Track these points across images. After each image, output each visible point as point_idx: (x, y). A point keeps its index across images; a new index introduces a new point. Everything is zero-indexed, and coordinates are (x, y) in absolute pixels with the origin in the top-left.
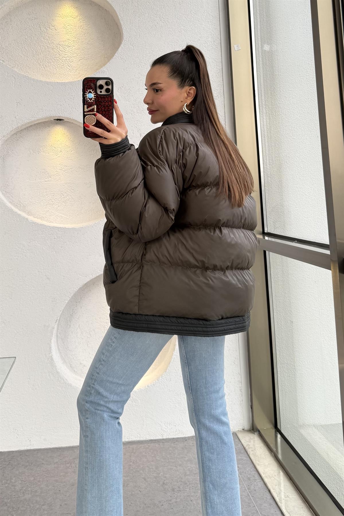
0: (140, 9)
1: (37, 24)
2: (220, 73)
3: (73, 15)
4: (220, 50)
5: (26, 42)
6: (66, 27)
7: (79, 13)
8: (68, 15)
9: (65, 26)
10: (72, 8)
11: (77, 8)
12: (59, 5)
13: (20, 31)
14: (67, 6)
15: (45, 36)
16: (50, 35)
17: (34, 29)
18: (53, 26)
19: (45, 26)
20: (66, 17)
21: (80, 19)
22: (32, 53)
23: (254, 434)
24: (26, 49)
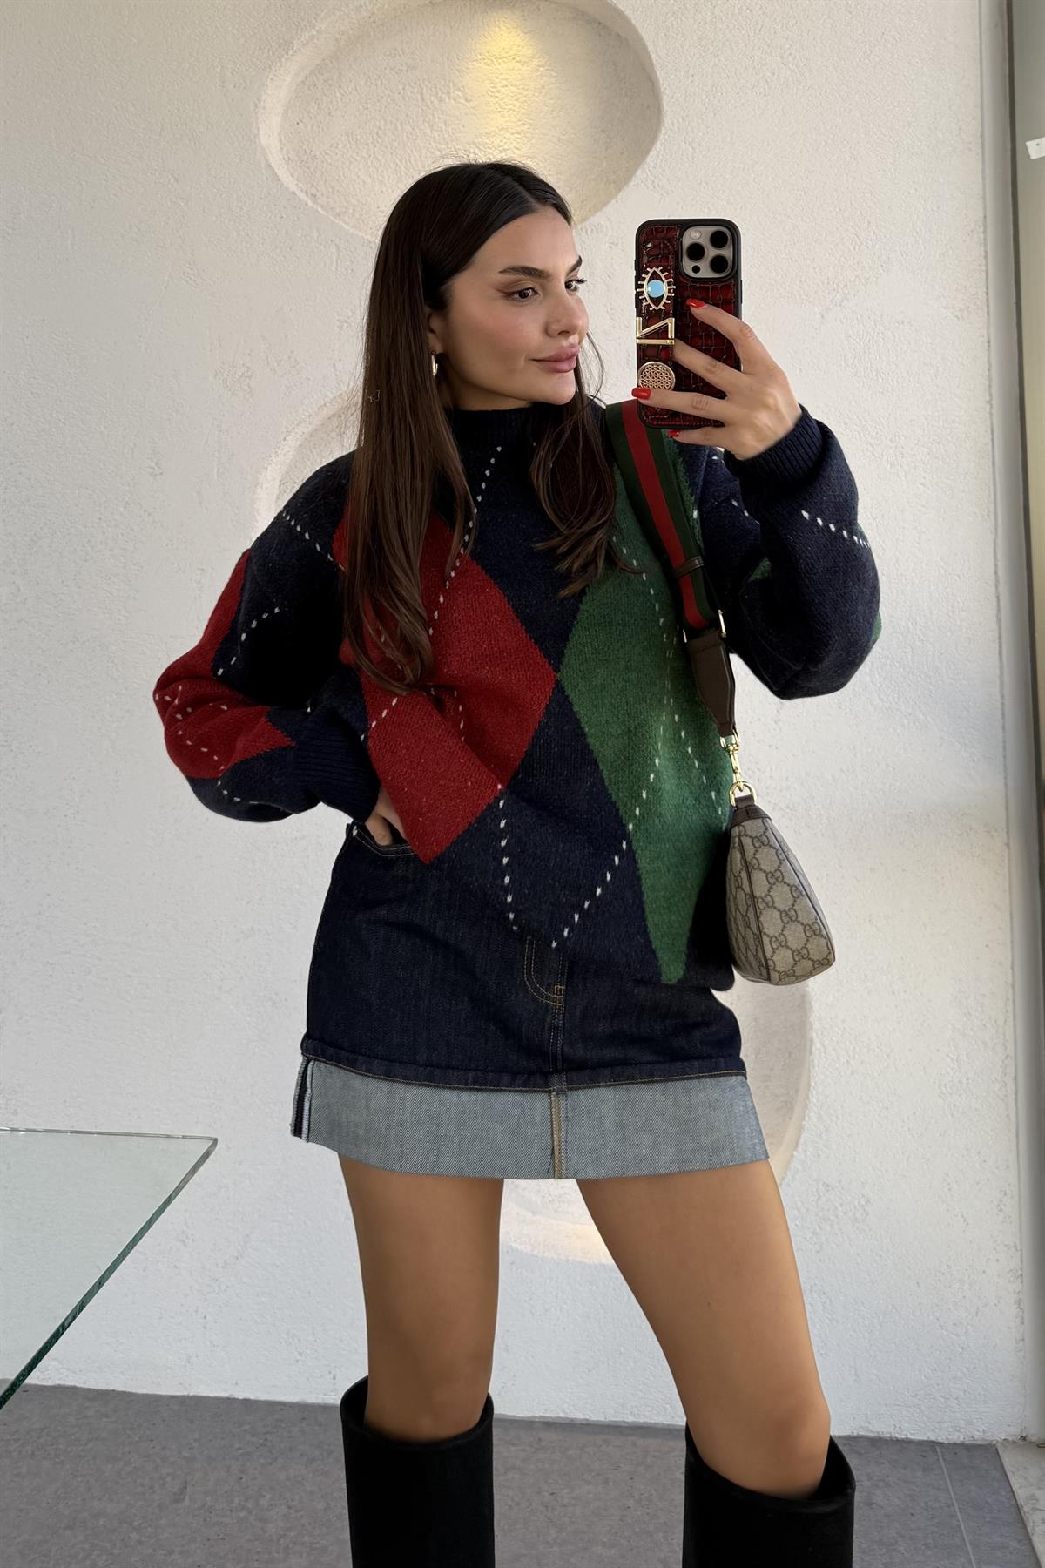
1: (412, 84)
2: (978, 233)
3: (521, 53)
4: (980, 157)
5: (379, 140)
6: (499, 92)
7: (540, 47)
8: (506, 55)
9: (495, 90)
10: (519, 32)
11: (531, 32)
12: (481, 24)
13: (365, 105)
14: (503, 28)
15: (435, 119)
16: (449, 117)
17: (404, 99)
18: (461, 90)
19: (436, 88)
21: (539, 66)
22: (396, 170)
24: (377, 159)
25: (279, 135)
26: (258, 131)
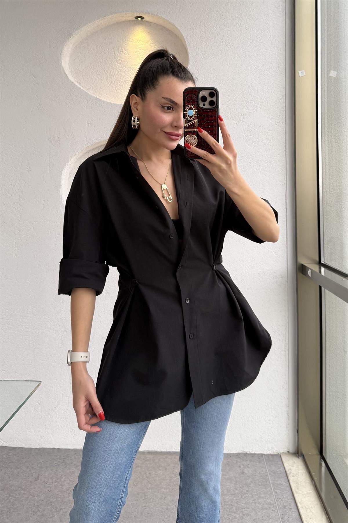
0: (207, 34)
1: (111, 48)
2: (283, 99)
3: (145, 39)
4: (285, 76)
5: (101, 66)
7: (151, 37)
8: (141, 40)
9: (137, 51)
10: (145, 33)
11: (149, 33)
12: (133, 30)
13: (96, 55)
14: (139, 31)
15: (118, 59)
16: (122, 59)
17: (108, 53)
18: (126, 51)
19: (118, 50)
20: (139, 42)
21: (151, 44)
22: (106, 76)
23: (299, 458)
24: (100, 72)
25: (69, 64)
26: (61, 62)
